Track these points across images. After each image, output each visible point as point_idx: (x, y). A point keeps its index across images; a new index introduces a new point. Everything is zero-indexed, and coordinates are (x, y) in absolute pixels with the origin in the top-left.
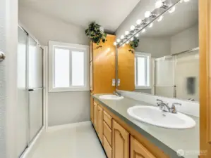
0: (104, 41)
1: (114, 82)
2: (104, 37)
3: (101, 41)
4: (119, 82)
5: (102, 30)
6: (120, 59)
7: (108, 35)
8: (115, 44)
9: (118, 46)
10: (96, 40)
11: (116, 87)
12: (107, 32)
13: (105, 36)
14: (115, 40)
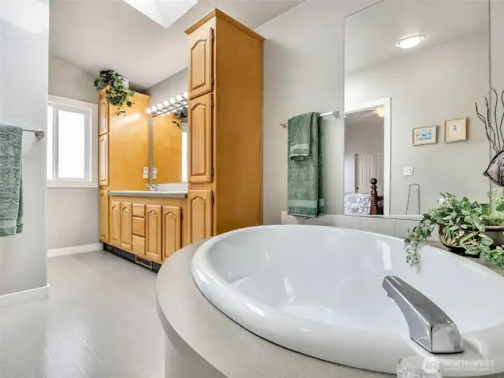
0: (129, 104)
1: (146, 172)
2: (129, 98)
3: (125, 103)
4: (155, 172)
5: (126, 84)
6: (156, 137)
7: (136, 94)
8: (149, 111)
9: (154, 115)
10: (116, 101)
11: (149, 181)
12: (134, 88)
13: (132, 95)
14: (149, 104)
